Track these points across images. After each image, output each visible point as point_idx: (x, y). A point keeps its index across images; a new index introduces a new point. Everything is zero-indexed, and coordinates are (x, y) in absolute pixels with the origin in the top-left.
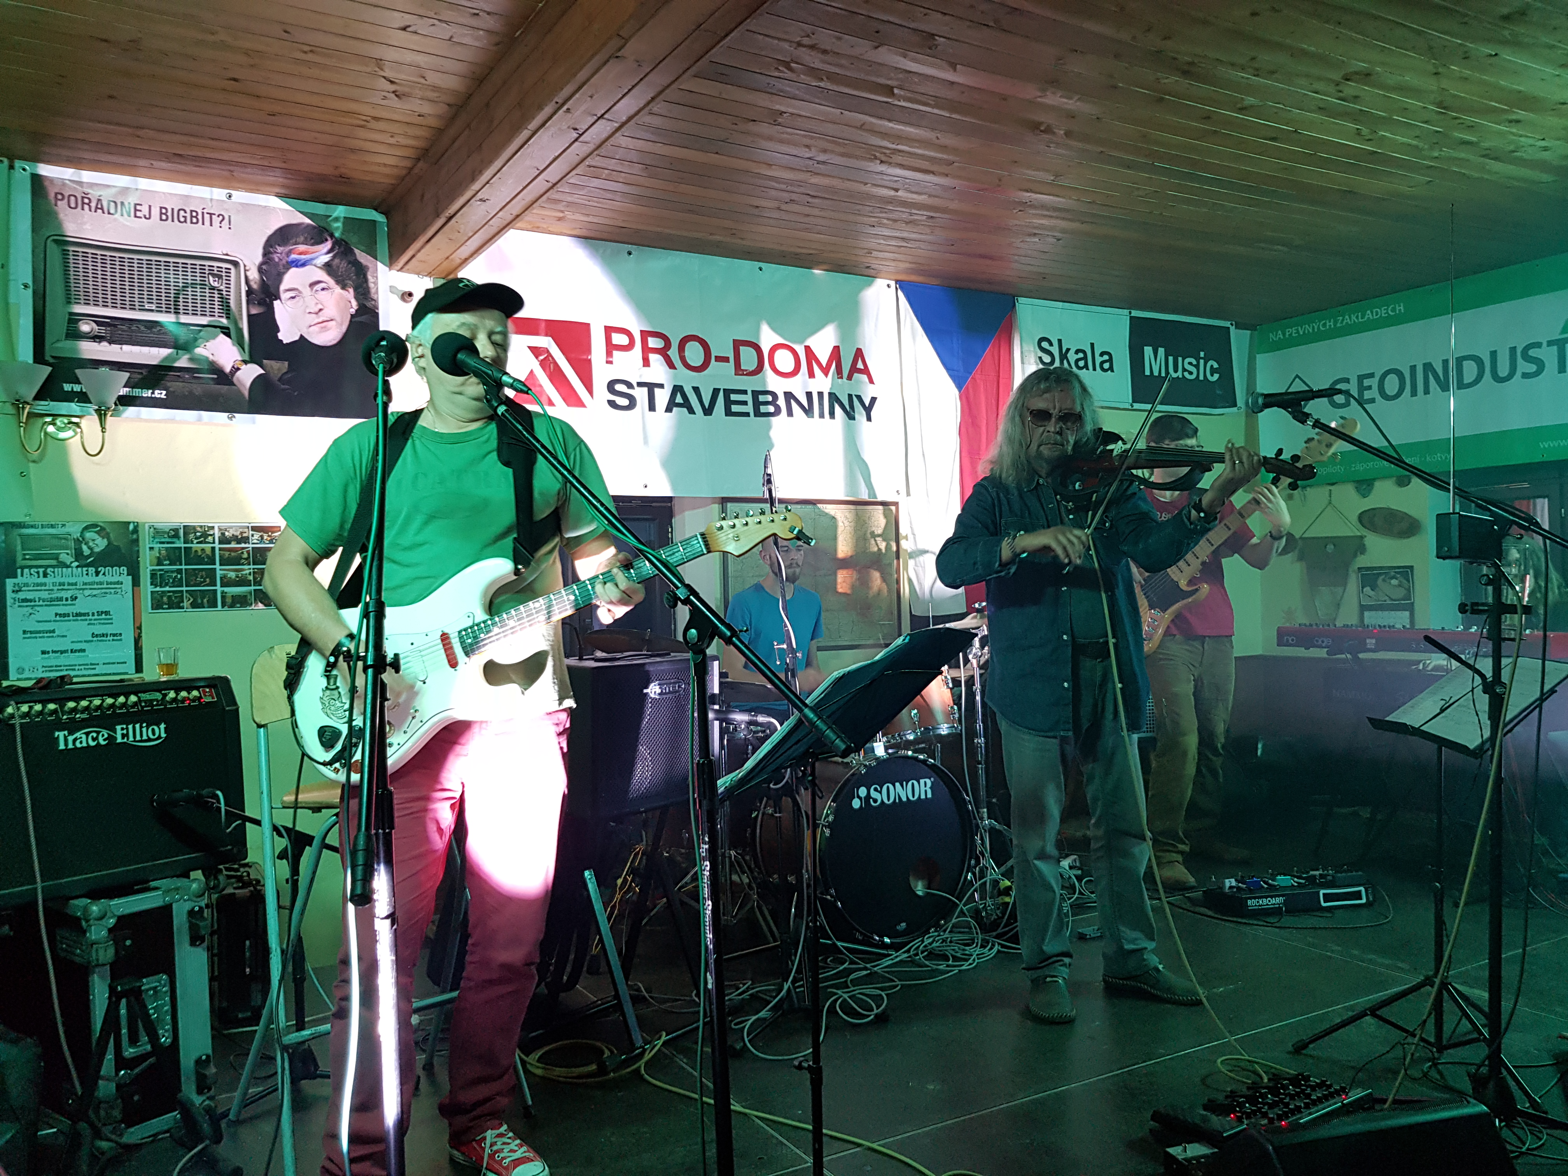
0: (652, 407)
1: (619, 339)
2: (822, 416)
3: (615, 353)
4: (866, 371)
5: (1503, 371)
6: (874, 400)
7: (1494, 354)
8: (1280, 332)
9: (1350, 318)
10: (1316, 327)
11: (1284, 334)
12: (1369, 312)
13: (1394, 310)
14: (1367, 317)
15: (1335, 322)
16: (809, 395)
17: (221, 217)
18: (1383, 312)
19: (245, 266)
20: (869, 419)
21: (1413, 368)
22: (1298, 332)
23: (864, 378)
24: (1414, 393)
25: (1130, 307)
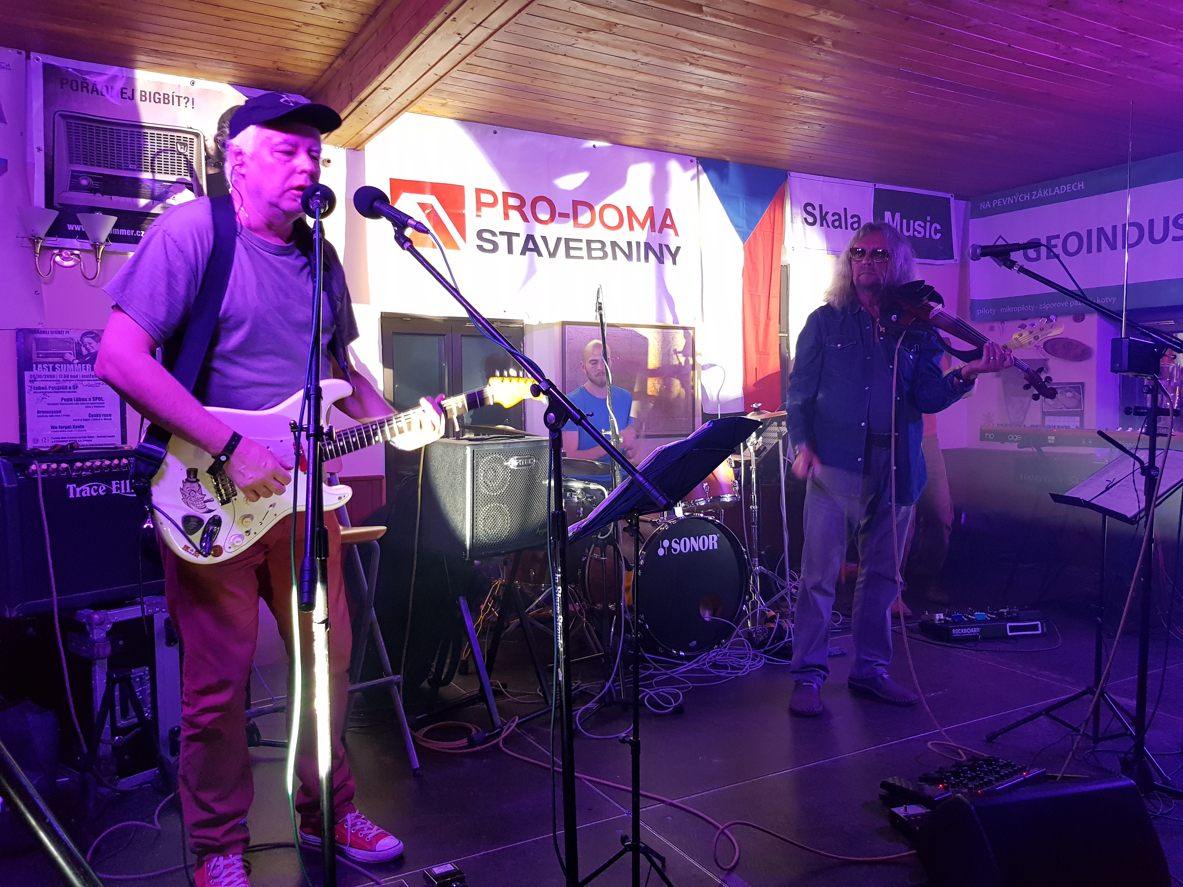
0: (510, 251)
1: (486, 198)
2: (639, 259)
3: (483, 209)
4: (673, 226)
5: (1158, 234)
6: (678, 248)
7: (1151, 222)
8: (988, 202)
9: (1042, 192)
10: (1016, 199)
11: (991, 204)
12: (1057, 188)
13: (1076, 186)
14: (1055, 191)
15: (1031, 196)
16: (629, 244)
17: (186, 99)
18: (1067, 188)
19: (204, 137)
20: (674, 263)
21: (1089, 232)
22: (1002, 203)
23: (671, 231)
24: (1089, 251)
25: (875, 181)
